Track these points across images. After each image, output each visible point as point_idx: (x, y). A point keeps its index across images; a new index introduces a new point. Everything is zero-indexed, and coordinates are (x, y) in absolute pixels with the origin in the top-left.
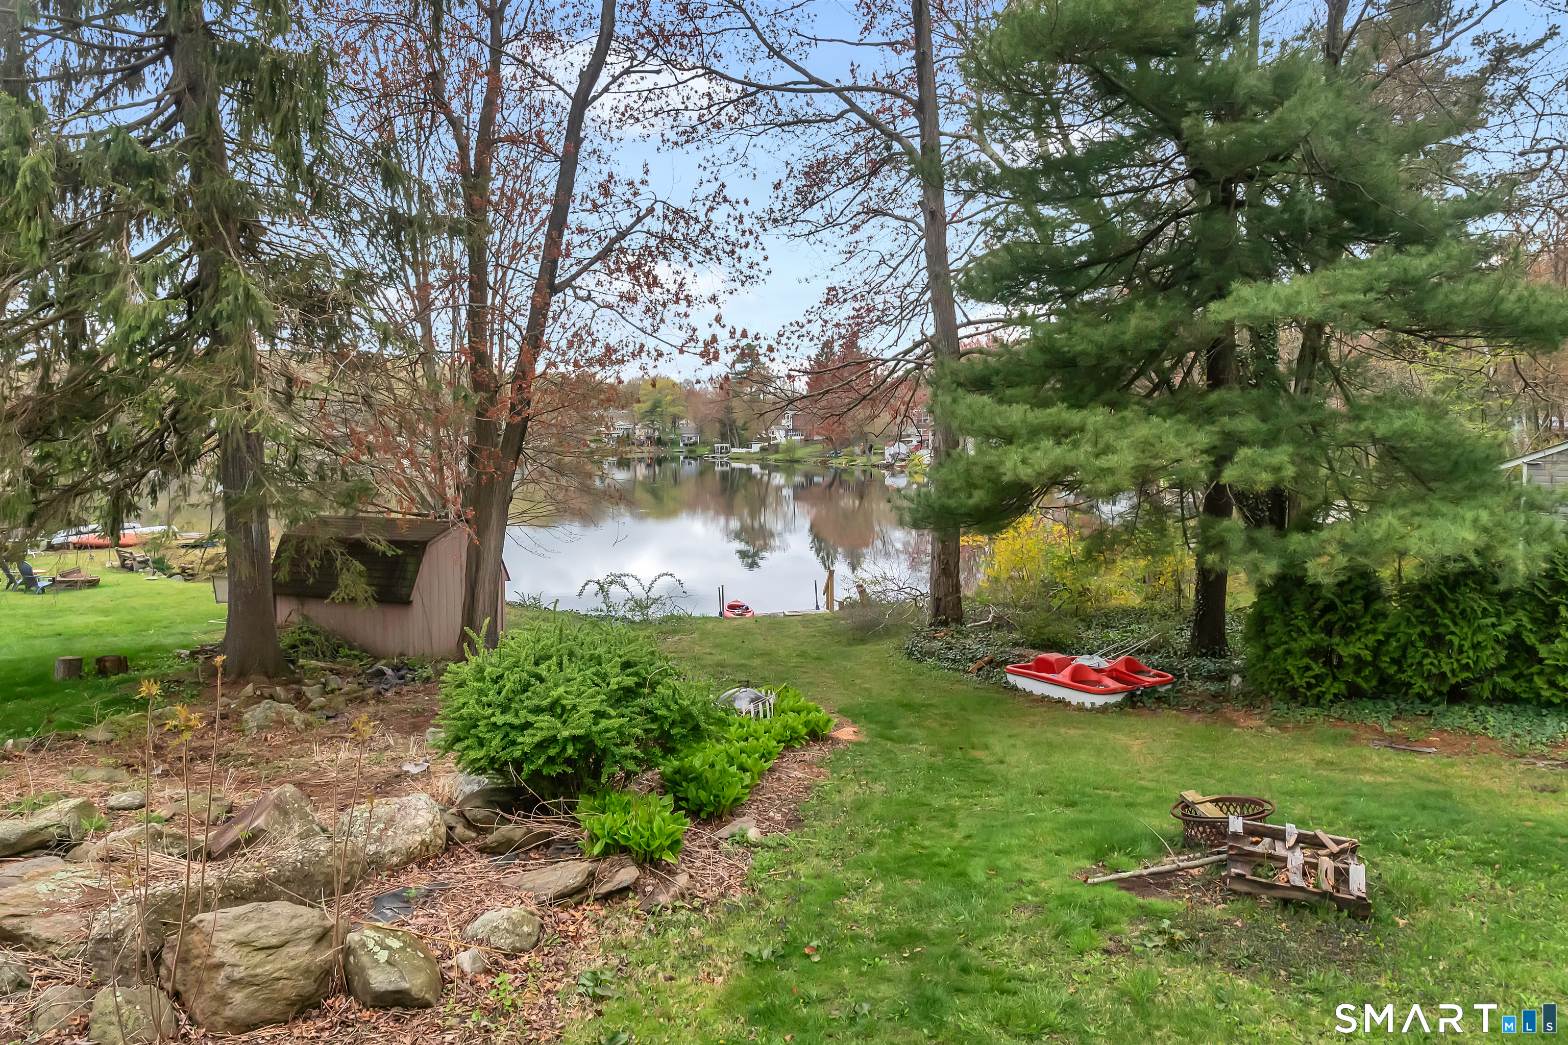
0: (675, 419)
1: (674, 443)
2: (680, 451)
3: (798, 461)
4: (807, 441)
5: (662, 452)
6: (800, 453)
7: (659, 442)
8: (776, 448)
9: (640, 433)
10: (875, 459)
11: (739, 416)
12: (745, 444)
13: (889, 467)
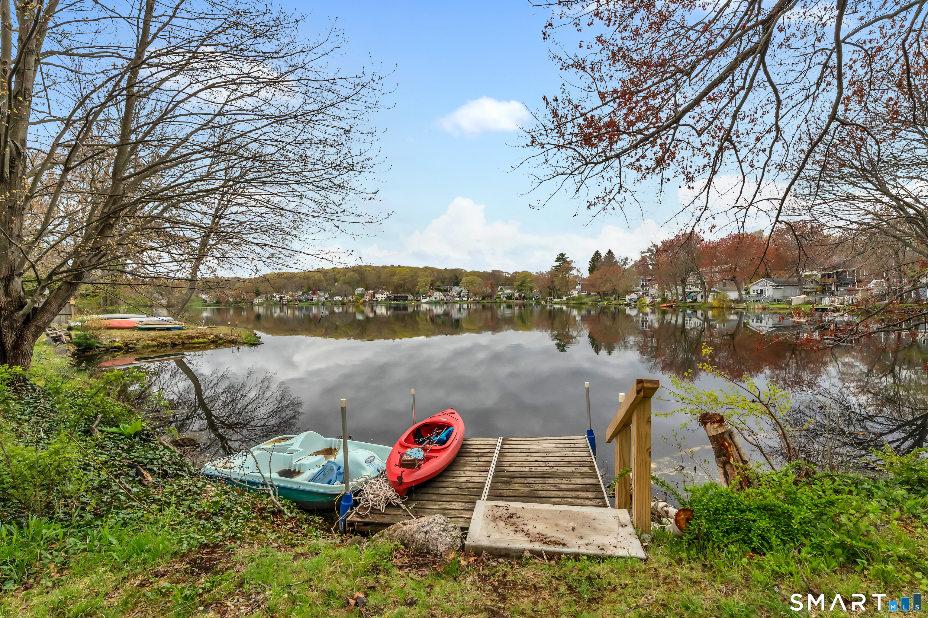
0: (531, 289)
1: (531, 298)
2: (533, 302)
3: (583, 304)
4: (588, 295)
5: (525, 302)
6: (584, 300)
7: (524, 298)
8: (574, 298)
9: (516, 295)
10: (621, 302)
11: (557, 284)
12: (560, 297)
13: (627, 305)
